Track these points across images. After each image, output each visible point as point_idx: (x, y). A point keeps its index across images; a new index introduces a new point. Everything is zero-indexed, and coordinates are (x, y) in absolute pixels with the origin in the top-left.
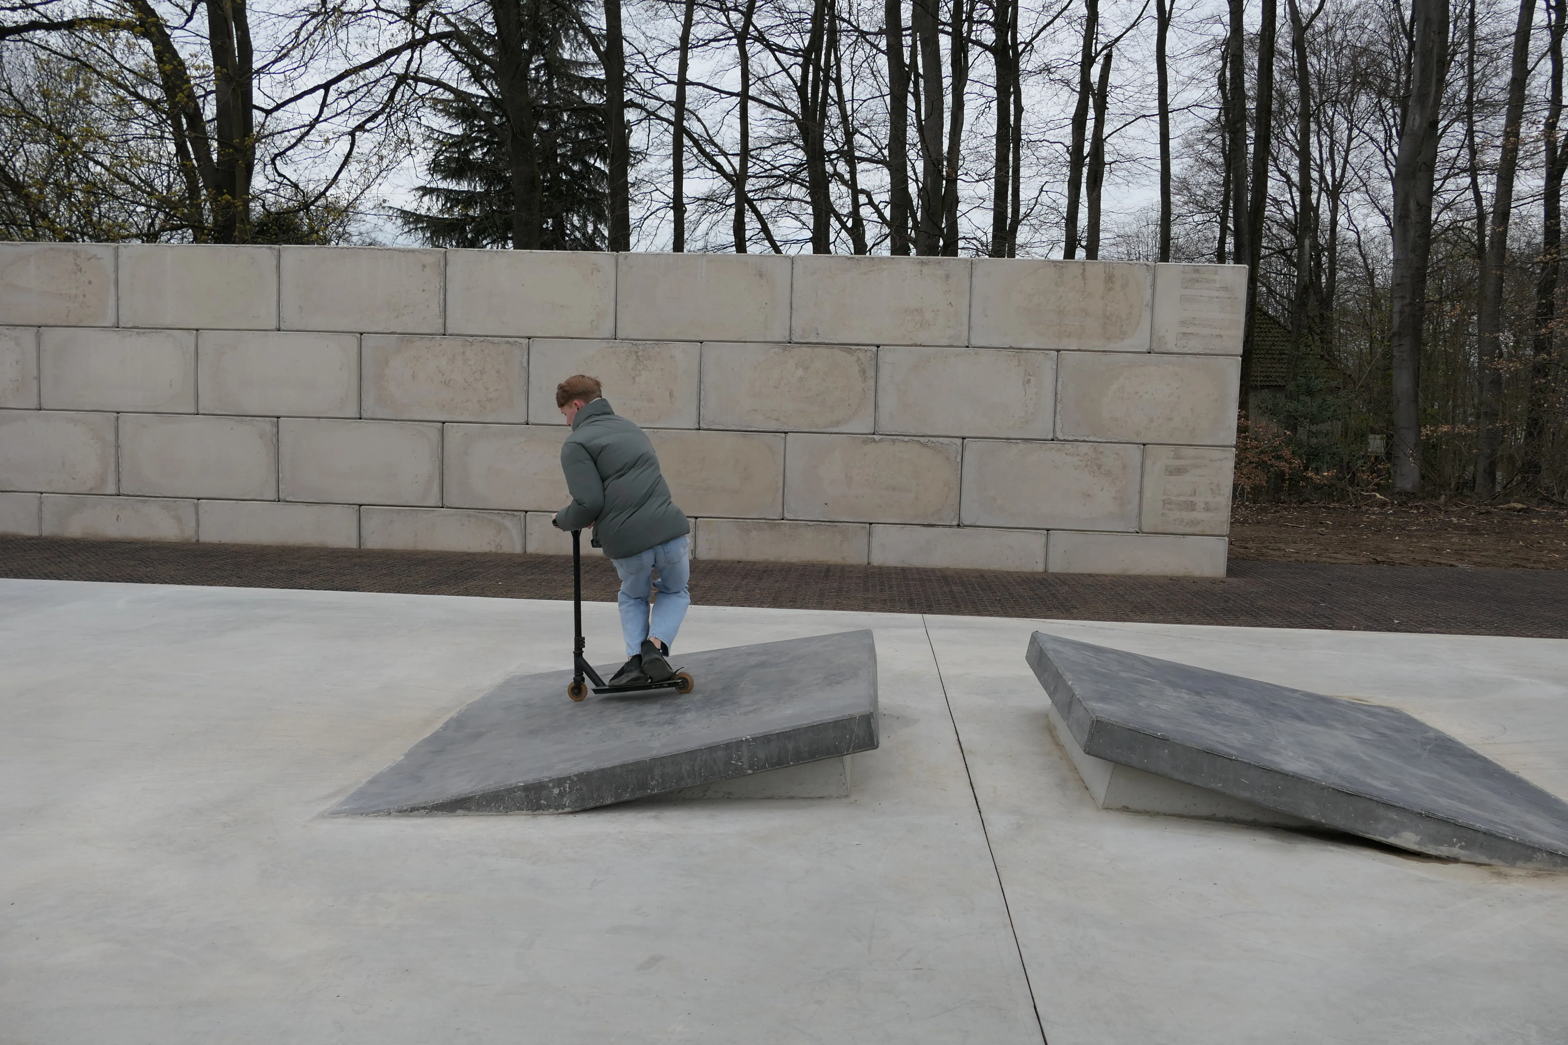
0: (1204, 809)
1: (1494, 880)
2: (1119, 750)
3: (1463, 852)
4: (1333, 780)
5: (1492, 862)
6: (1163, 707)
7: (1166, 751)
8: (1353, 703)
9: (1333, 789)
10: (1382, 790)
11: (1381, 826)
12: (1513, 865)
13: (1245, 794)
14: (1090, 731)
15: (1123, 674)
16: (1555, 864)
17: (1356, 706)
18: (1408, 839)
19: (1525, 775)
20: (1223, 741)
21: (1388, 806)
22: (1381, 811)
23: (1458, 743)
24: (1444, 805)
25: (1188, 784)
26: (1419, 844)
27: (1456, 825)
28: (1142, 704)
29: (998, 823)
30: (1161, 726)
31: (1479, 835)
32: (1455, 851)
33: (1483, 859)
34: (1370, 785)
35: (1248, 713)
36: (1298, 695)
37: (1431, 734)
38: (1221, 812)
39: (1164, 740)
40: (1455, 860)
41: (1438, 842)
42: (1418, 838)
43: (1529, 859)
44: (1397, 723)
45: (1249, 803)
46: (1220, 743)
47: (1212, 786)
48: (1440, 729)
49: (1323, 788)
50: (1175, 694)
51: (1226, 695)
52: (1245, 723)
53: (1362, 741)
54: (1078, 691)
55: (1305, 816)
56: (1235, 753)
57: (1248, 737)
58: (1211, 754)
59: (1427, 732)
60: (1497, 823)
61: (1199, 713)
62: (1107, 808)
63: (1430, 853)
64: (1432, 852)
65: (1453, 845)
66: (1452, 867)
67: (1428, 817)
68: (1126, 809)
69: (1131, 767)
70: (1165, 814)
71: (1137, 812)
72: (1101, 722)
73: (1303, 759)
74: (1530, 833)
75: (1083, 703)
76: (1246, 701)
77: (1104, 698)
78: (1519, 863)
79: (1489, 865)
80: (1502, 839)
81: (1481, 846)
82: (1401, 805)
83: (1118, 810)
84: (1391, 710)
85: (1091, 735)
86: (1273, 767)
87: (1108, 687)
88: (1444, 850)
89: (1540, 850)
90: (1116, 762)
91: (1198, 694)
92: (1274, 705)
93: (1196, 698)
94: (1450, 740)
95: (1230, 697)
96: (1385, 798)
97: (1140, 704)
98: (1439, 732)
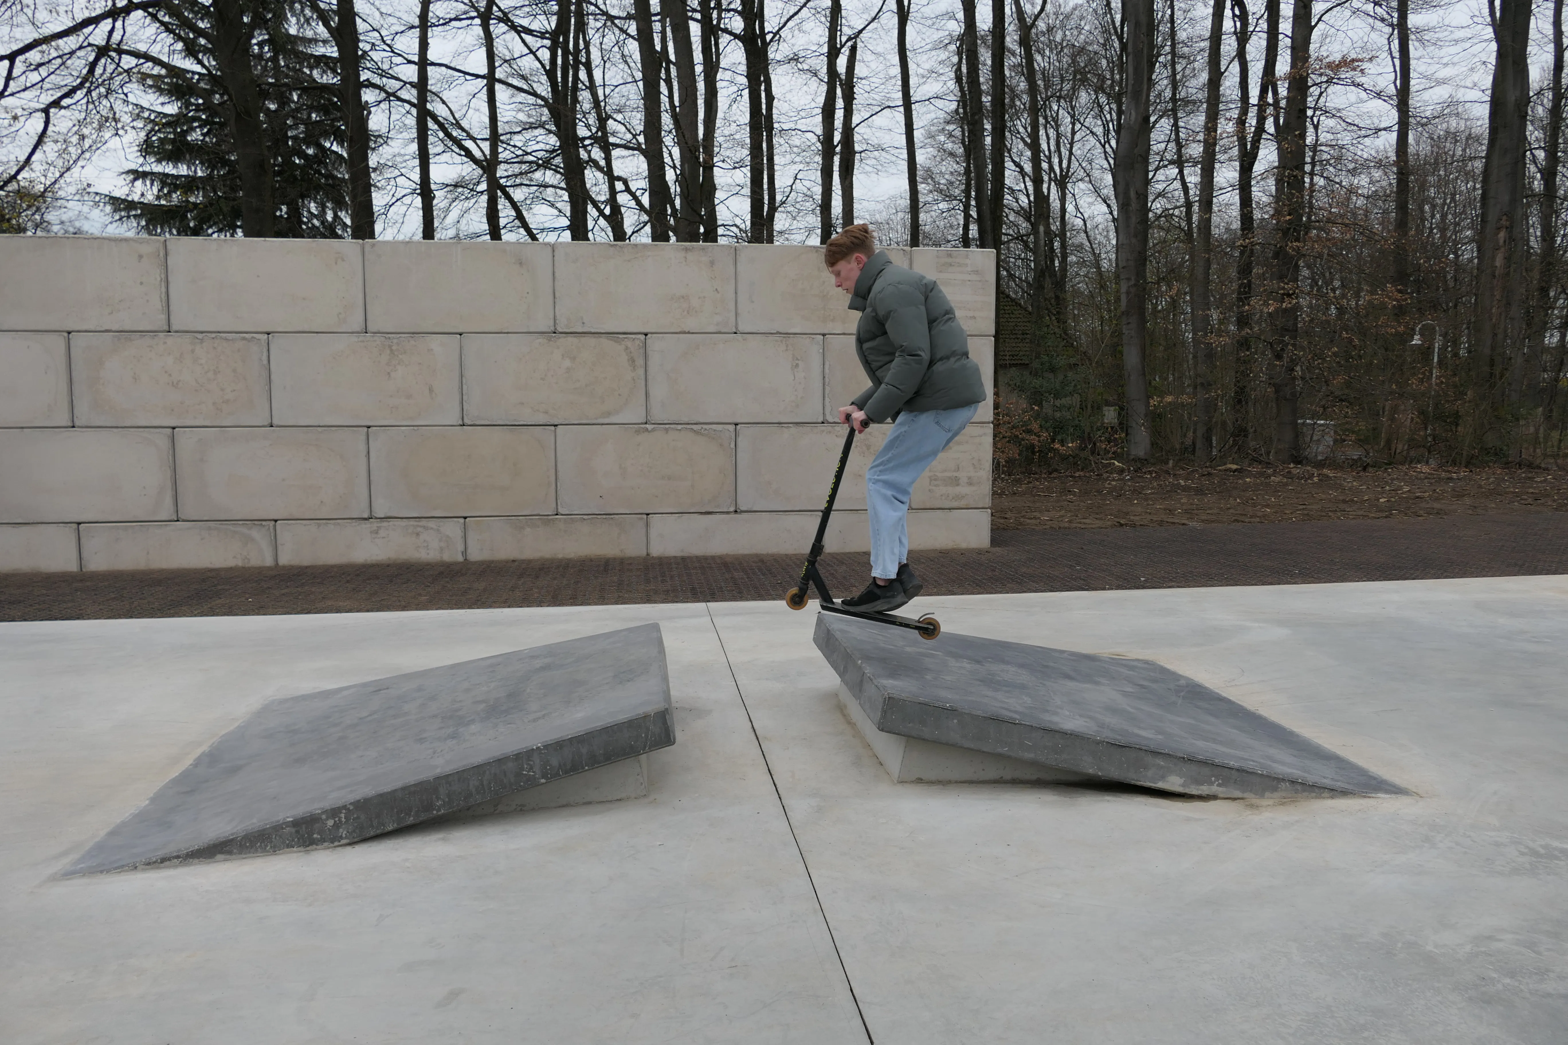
0: (992, 773)
1: (1249, 812)
2: (911, 725)
3: (1220, 789)
4: (1107, 735)
5: (1245, 795)
6: (948, 678)
7: (955, 721)
8: (1113, 659)
9: (1107, 743)
10: (1150, 739)
11: (1150, 773)
12: (1262, 796)
13: (1029, 756)
14: (883, 708)
15: (908, 649)
16: (1296, 792)
17: (1118, 661)
18: (1173, 783)
19: (1264, 712)
20: (1006, 706)
21: (1155, 753)
22: (1149, 759)
23: (1206, 688)
24: (1202, 747)
25: (976, 751)
26: (1183, 786)
27: (1214, 765)
28: (929, 677)
29: (799, 808)
30: (948, 697)
31: (1233, 772)
32: (1215, 789)
33: (1237, 794)
34: (1138, 736)
35: (1024, 677)
36: (1065, 655)
37: (1182, 682)
38: (1008, 775)
39: (953, 711)
40: (1214, 797)
41: (1198, 782)
42: (1182, 780)
43: (1275, 789)
44: (1152, 674)
45: (1033, 764)
46: (1006, 709)
47: (999, 750)
48: (1190, 676)
49: (1098, 743)
51: (1003, 661)
53: (1125, 694)
54: (868, 670)
55: (1085, 771)
56: (1017, 717)
57: (1028, 700)
58: (996, 720)
59: (1179, 680)
60: (1246, 760)
61: (981, 681)
62: (902, 782)
63: (1193, 793)
64: (1194, 792)
65: (1212, 783)
66: (1212, 804)
67: (1190, 760)
68: (920, 781)
69: (924, 740)
70: (956, 782)
71: (931, 783)
72: (894, 698)
73: (1077, 717)
74: (1274, 765)
75: (874, 681)
76: (1022, 666)
77: (893, 674)
78: (1267, 794)
79: (1242, 799)
80: (1252, 773)
81: (1235, 782)
82: (1166, 751)
83: (912, 782)
84: (1146, 662)
85: (884, 712)
86: (1053, 727)
88: (1204, 790)
89: (1283, 780)
90: (909, 736)
91: (978, 662)
92: (1047, 667)
93: (977, 666)
94: (1199, 686)
95: (1008, 663)
96: (1152, 747)
97: (927, 677)
98: (1189, 679)
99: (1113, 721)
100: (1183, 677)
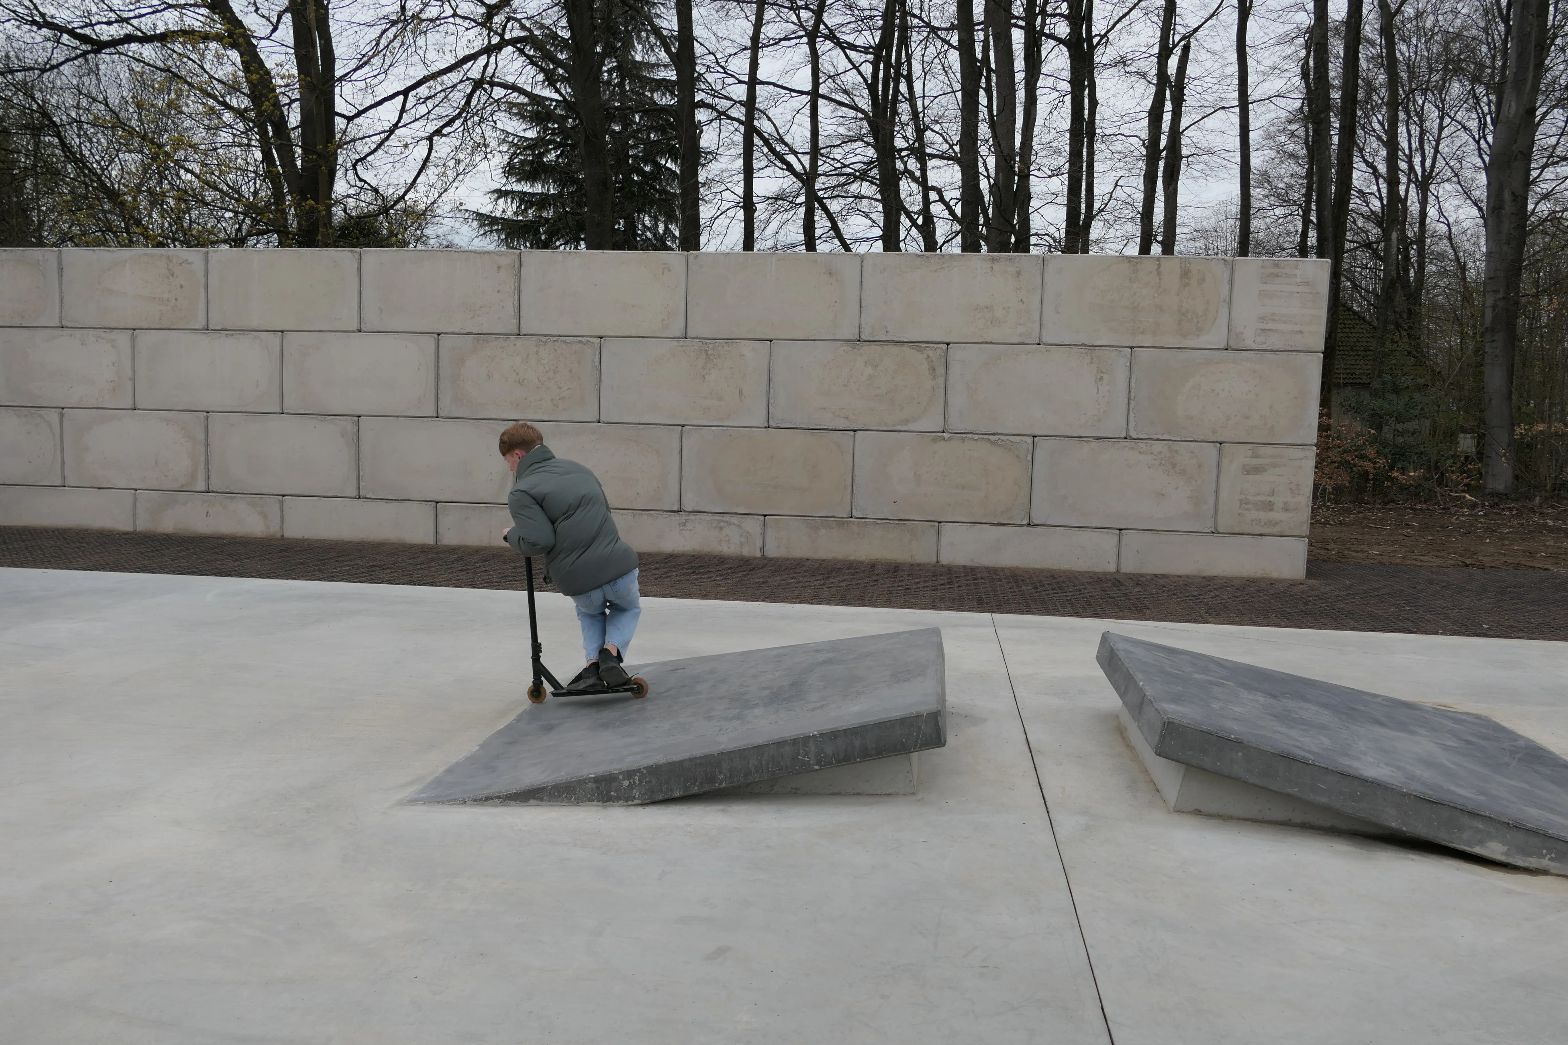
0: (1279, 814)
2: (1191, 753)
3: (1552, 864)
4: (1416, 787)
6: (1237, 709)
7: (1240, 754)
8: (1437, 709)
9: (1415, 796)
10: (1466, 798)
11: (1466, 835)
13: (1323, 800)
14: (1161, 732)
15: (1197, 676)
17: (1441, 712)
18: (1494, 850)
20: (1300, 745)
21: (1473, 815)
22: (1466, 820)
23: (1550, 753)
24: (1533, 815)
25: (1261, 787)
26: (1506, 854)
27: (1546, 836)
28: (1216, 706)
29: (1067, 824)
30: (1234, 728)
32: (1545, 863)
34: (1455, 793)
35: (1326, 717)
36: (1379, 700)
37: (1521, 743)
38: (1297, 818)
39: (1238, 743)
40: (1545, 872)
41: (1527, 854)
42: (1505, 849)
44: (1484, 730)
45: (1326, 809)
46: (1296, 747)
47: (1288, 790)
48: (1531, 738)
49: (1404, 795)
50: (1250, 697)
51: (1303, 698)
52: (1322, 728)
53: (1445, 748)
54: (1149, 692)
55: (1386, 824)
56: (1312, 757)
57: (1327, 742)
58: (1287, 758)
59: (1516, 740)
61: (1275, 716)
62: (1178, 811)
63: (1518, 864)
64: (1520, 863)
65: (1543, 856)
66: (1541, 879)
67: (1516, 827)
68: (1198, 812)
69: (1204, 769)
70: (1238, 819)
71: (1209, 816)
72: (1173, 723)
73: (1383, 765)
75: (1155, 705)
76: (1325, 706)
77: (1176, 699)
82: (1487, 814)
83: (1189, 813)
84: (1478, 717)
85: (1163, 737)
86: (1352, 772)
87: (1180, 688)
88: (1532, 862)
90: (1188, 765)
91: (1274, 697)
92: (1354, 709)
93: (1272, 701)
94: (1542, 749)
95: (1308, 701)
96: (1470, 806)
97: (1214, 706)
98: (1529, 740)
99: (1425, 774)
100: (1523, 737)
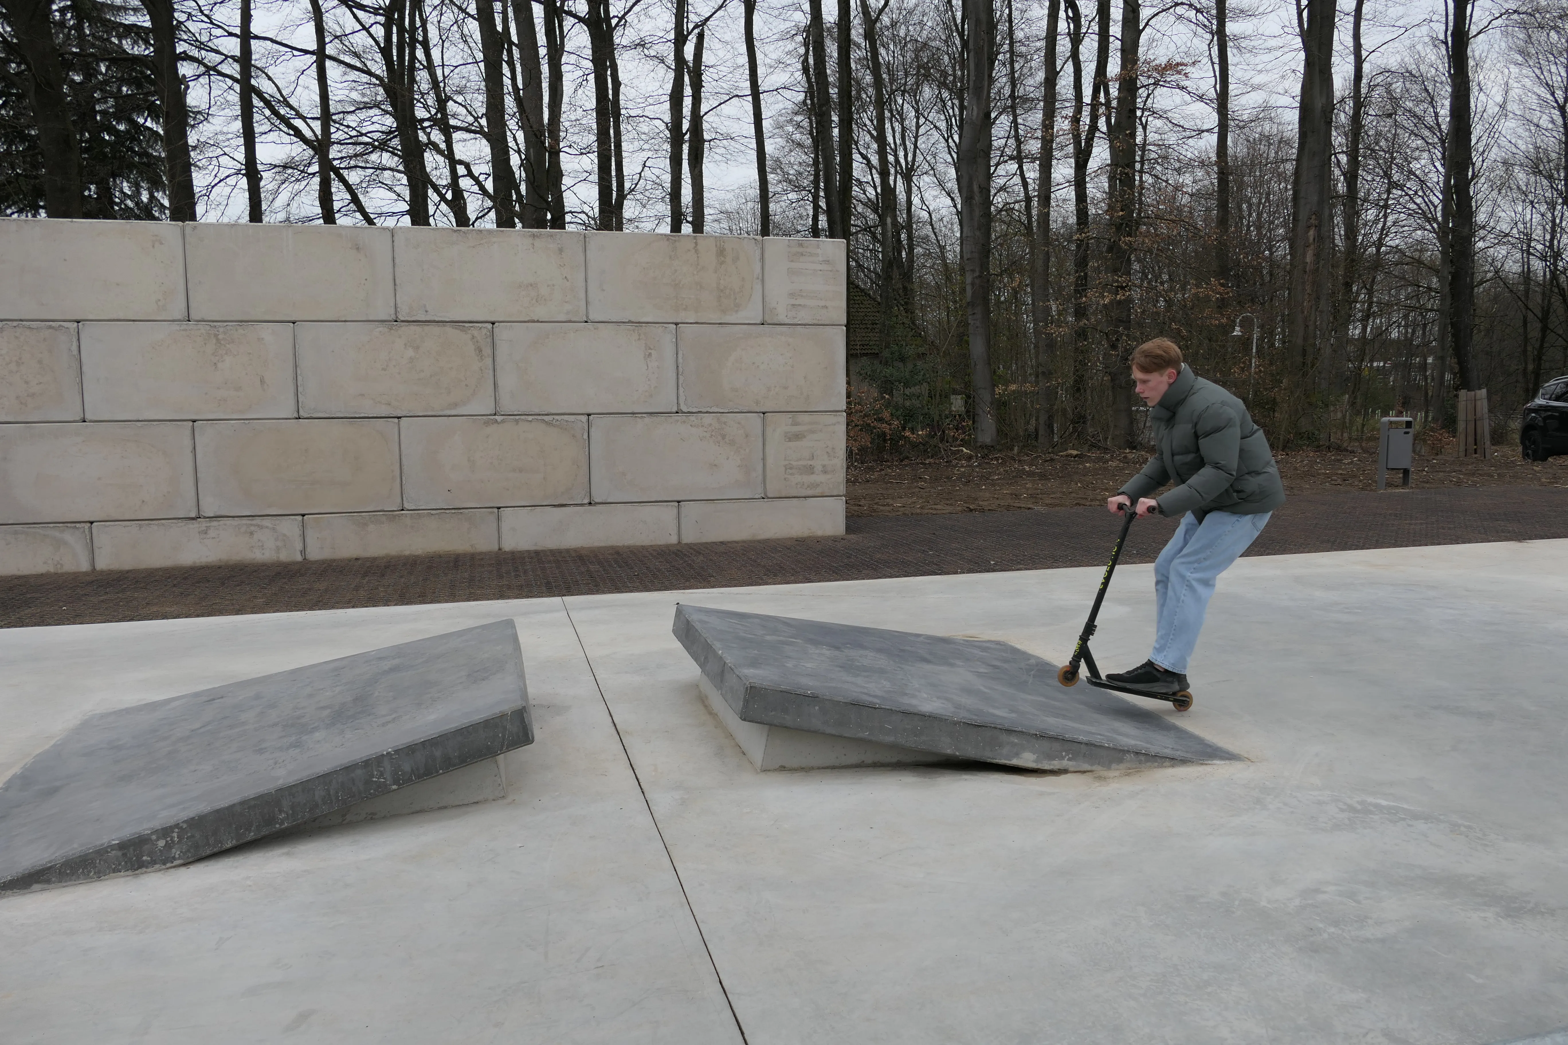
0: (853, 758)
1: (1097, 784)
2: (773, 713)
3: (1071, 763)
4: (963, 715)
5: (1094, 768)
6: (809, 665)
7: (817, 708)
8: (967, 641)
9: (964, 723)
10: (1004, 718)
11: (1005, 751)
12: (1109, 768)
13: (890, 739)
14: (745, 698)
15: (768, 638)
16: (1140, 762)
17: (971, 643)
18: (1027, 759)
20: (865, 691)
21: (1010, 731)
22: (1004, 737)
23: (1054, 666)
24: (1052, 724)
25: (838, 736)
26: (1036, 761)
27: (1064, 740)
28: (790, 665)
29: (663, 801)
30: (809, 684)
31: (1082, 746)
32: (1065, 763)
33: (1086, 767)
34: (993, 715)
35: (882, 661)
36: (921, 639)
37: (1033, 661)
38: (869, 758)
39: (815, 698)
40: (1064, 771)
41: (1050, 757)
42: (1035, 756)
43: (1120, 761)
44: (1004, 655)
45: (893, 747)
46: (866, 694)
47: (860, 735)
48: (1039, 655)
49: (955, 723)
50: (817, 651)
51: (862, 647)
52: (882, 671)
53: (980, 675)
54: (729, 660)
55: (943, 751)
56: (878, 701)
57: (887, 684)
58: (857, 705)
59: (1029, 659)
60: (1094, 734)
61: (841, 667)
62: (765, 770)
63: (1045, 768)
64: (1047, 767)
65: (1063, 758)
66: (1063, 778)
67: (1042, 736)
68: (783, 769)
69: (786, 727)
70: (819, 768)
71: (793, 770)
72: (755, 687)
73: (935, 699)
74: (1120, 738)
75: (735, 670)
76: (880, 650)
77: (754, 663)
78: (1114, 766)
79: (1091, 771)
80: (1101, 747)
81: (1084, 756)
82: (1020, 729)
83: (775, 770)
84: (998, 643)
85: (746, 702)
86: (912, 710)
87: (756, 652)
88: (1056, 764)
89: (1128, 751)
90: (770, 725)
91: (837, 648)
92: (903, 651)
93: (837, 653)
95: (866, 648)
96: (1006, 725)
97: (788, 665)
98: (1038, 658)
99: (969, 701)
100: (1033, 656)
